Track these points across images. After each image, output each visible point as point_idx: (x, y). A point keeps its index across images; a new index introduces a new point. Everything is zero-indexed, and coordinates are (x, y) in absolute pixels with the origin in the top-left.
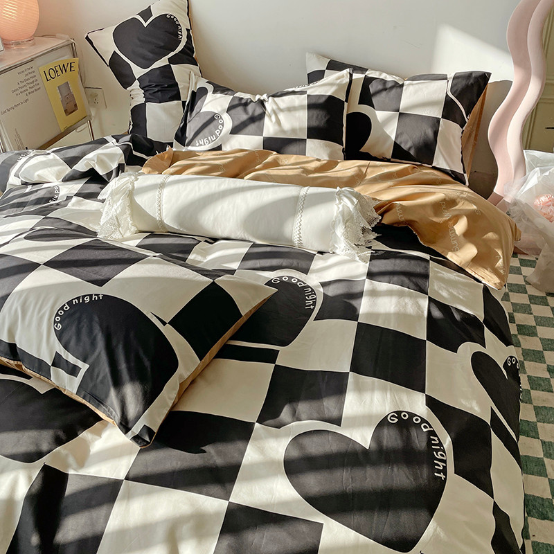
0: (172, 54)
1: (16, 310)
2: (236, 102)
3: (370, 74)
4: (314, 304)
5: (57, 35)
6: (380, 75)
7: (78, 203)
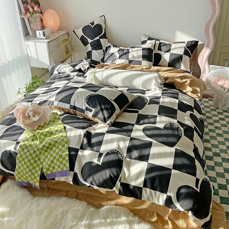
0: (100, 36)
1: (76, 98)
2: (120, 49)
3: (161, 41)
4: (147, 101)
5: (64, 30)
6: (164, 42)
7: (77, 78)
